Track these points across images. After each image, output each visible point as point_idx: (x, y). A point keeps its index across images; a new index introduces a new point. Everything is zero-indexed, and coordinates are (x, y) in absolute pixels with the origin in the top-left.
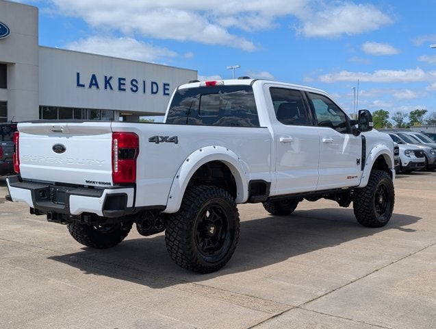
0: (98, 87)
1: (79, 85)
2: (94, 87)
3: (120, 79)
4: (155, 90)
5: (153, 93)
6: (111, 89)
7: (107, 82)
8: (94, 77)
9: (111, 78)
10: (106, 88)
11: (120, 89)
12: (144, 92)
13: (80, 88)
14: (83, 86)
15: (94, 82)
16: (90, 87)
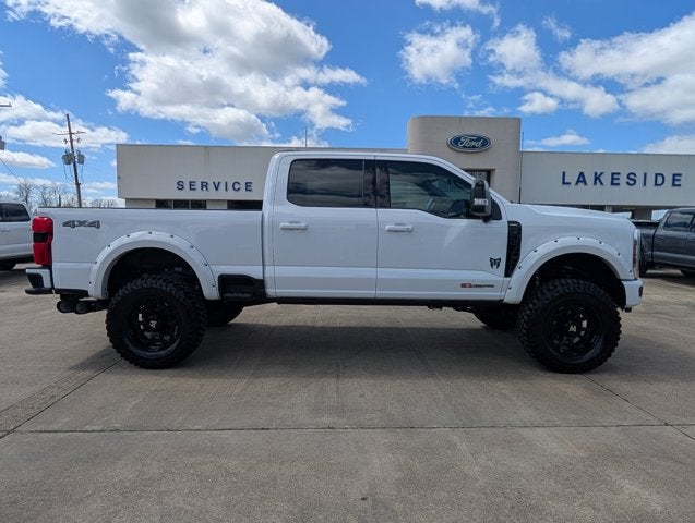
0: (585, 184)
1: (564, 183)
2: (581, 185)
3: (613, 174)
4: (660, 181)
5: (656, 185)
6: (602, 184)
7: (597, 178)
8: (582, 174)
9: (602, 174)
10: (595, 183)
11: (612, 184)
12: (645, 184)
13: (565, 186)
14: (569, 183)
15: (581, 179)
16: (577, 184)
